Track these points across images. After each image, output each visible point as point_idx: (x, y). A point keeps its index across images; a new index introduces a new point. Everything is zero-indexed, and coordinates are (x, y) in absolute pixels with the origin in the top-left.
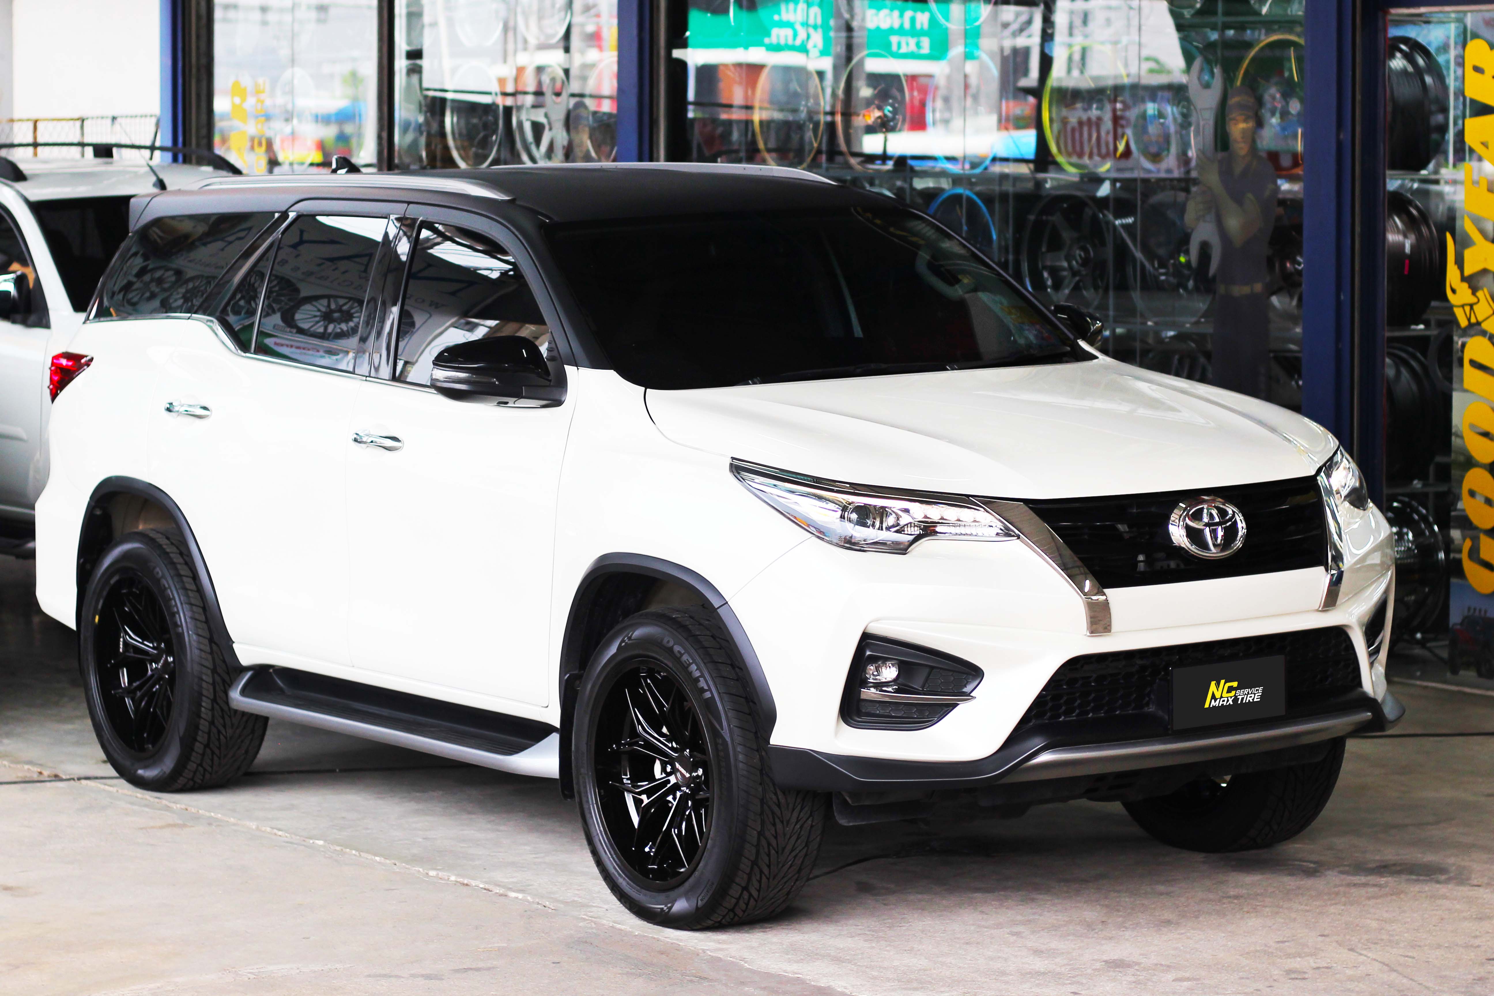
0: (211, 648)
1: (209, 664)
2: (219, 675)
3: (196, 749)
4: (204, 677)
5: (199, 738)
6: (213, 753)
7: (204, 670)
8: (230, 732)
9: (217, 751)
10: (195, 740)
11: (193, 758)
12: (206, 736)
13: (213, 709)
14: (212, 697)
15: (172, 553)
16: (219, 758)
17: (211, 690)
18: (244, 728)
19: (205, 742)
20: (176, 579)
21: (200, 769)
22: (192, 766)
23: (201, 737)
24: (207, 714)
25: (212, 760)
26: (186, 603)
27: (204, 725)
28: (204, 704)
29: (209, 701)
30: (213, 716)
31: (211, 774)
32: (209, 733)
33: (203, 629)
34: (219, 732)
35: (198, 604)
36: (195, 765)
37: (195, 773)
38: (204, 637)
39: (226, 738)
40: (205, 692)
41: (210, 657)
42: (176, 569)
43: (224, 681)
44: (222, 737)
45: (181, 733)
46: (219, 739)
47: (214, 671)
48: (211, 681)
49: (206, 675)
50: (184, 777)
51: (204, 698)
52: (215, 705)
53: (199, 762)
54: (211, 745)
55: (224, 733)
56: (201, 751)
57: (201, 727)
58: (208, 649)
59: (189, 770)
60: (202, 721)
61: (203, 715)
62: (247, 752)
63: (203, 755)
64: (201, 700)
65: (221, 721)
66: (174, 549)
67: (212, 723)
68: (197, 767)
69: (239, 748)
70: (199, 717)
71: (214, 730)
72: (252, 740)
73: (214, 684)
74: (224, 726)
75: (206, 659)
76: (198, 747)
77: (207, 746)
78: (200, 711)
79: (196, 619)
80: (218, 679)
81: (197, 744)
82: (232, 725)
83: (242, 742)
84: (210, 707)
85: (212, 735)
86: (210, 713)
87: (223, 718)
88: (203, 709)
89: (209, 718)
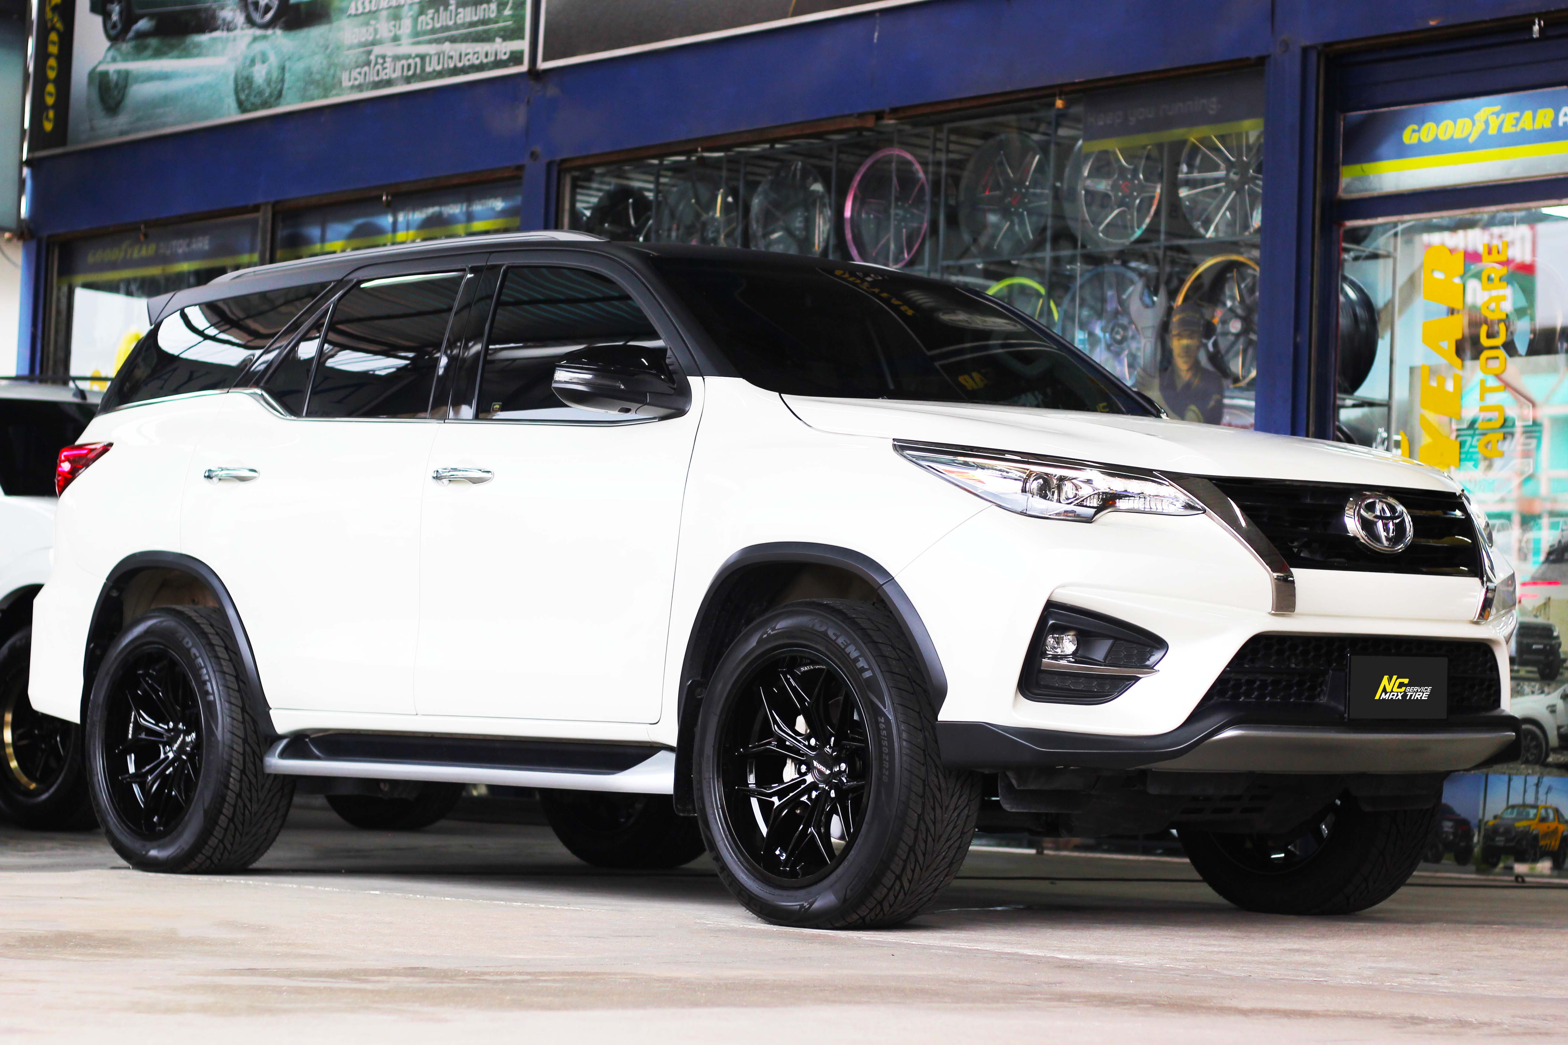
0: (243, 718)
1: (241, 734)
2: (249, 745)
3: (220, 822)
4: (235, 747)
5: (224, 811)
6: (236, 828)
7: (236, 739)
8: (255, 807)
9: (240, 827)
10: (221, 812)
11: (215, 833)
12: (232, 809)
13: (241, 781)
14: (241, 767)
15: (203, 624)
16: (241, 835)
17: (241, 762)
18: (269, 805)
19: (230, 816)
20: (207, 647)
21: (221, 845)
22: (213, 841)
23: (227, 810)
24: (234, 785)
25: (234, 837)
26: (218, 671)
27: (231, 797)
28: (232, 774)
29: (238, 772)
30: (241, 788)
31: (230, 853)
32: (235, 806)
33: (236, 698)
34: (245, 806)
35: (231, 673)
36: (216, 841)
37: (215, 850)
38: (237, 706)
39: (251, 814)
40: (234, 762)
41: (241, 726)
42: (208, 638)
43: (254, 752)
44: (247, 812)
45: (206, 805)
46: (244, 815)
47: (245, 741)
48: (241, 751)
49: (237, 744)
50: (203, 854)
51: (233, 768)
52: (244, 777)
53: (220, 837)
54: (236, 819)
55: (250, 808)
56: (224, 825)
57: (228, 799)
58: (240, 718)
59: (210, 847)
60: (229, 793)
61: (231, 786)
62: (268, 831)
63: (226, 830)
64: (231, 770)
65: (248, 794)
66: (205, 621)
67: (239, 795)
68: (218, 844)
69: (261, 827)
70: (227, 787)
71: (240, 803)
72: (275, 819)
73: (244, 754)
74: (251, 801)
75: (237, 728)
76: (223, 821)
77: (231, 820)
78: (229, 781)
79: (228, 688)
80: (248, 749)
81: (222, 817)
82: (258, 800)
83: (266, 819)
84: (238, 778)
85: (238, 808)
86: (238, 785)
87: (250, 791)
88: (231, 780)
89: (237, 789)
